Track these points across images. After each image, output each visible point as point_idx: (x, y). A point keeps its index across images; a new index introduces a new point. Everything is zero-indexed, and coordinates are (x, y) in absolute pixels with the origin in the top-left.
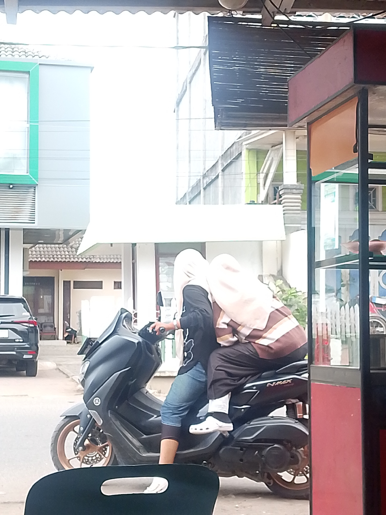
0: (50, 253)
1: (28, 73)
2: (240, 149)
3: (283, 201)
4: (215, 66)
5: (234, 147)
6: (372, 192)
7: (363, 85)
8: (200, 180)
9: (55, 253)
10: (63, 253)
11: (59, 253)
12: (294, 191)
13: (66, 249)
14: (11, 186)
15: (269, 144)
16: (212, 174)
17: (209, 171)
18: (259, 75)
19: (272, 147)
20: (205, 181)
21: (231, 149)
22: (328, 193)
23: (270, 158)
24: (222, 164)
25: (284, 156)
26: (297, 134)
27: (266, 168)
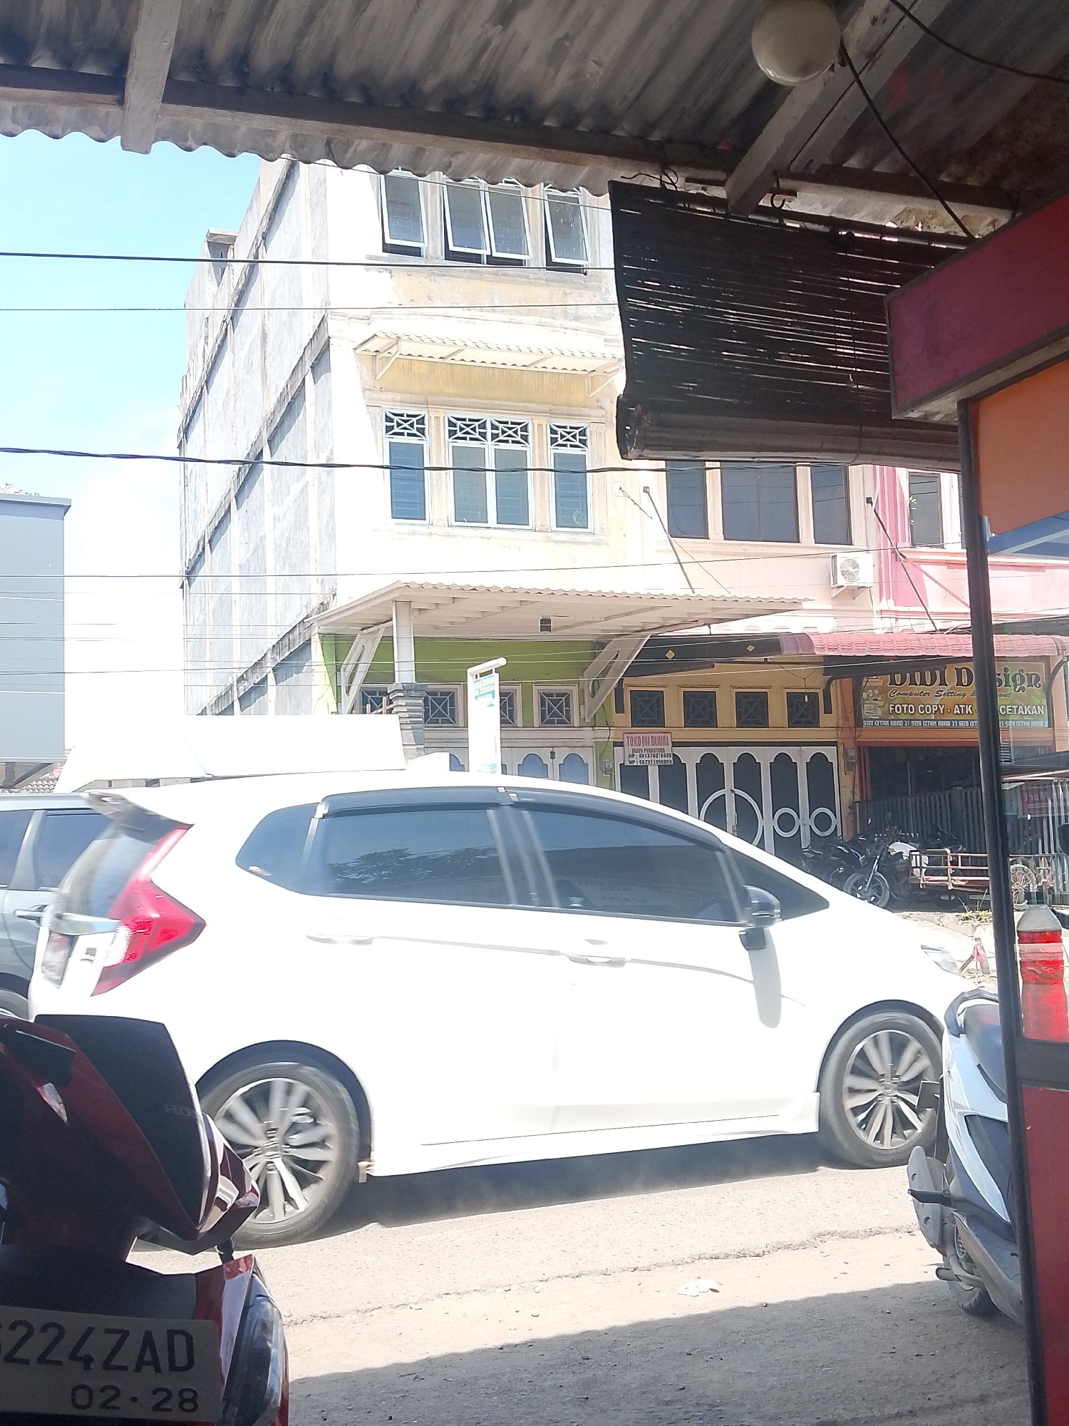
2: (307, 635)
3: (395, 710)
4: (632, 302)
5: (296, 632)
8: (232, 686)
12: (413, 693)
15: (358, 624)
16: (254, 675)
17: (249, 672)
19: (362, 630)
20: (241, 688)
21: (291, 636)
22: (482, 693)
24: (274, 659)
25: (395, 640)
26: (413, 606)
27: (353, 661)
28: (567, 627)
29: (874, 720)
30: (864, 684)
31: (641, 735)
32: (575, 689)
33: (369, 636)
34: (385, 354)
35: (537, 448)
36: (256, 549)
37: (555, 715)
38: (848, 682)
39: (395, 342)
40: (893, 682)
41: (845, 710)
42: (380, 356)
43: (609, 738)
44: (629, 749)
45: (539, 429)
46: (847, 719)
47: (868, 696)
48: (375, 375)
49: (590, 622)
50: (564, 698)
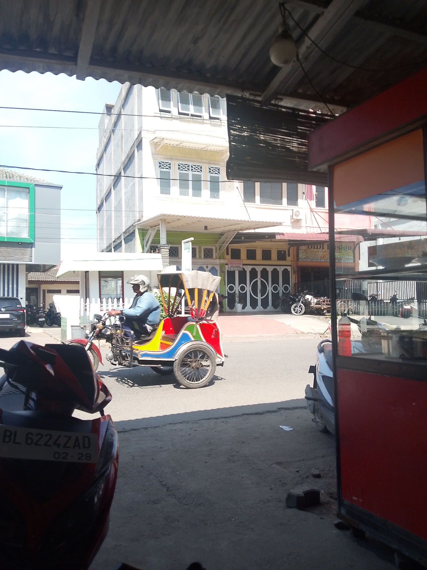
0: (36, 277)
1: (29, 188)
2: (134, 229)
3: (160, 252)
5: (131, 228)
8: (111, 243)
9: (38, 277)
10: (42, 277)
11: (40, 277)
12: (166, 248)
13: (44, 275)
14: (20, 243)
15: (148, 226)
16: (118, 241)
17: (117, 239)
19: (151, 228)
20: (114, 244)
21: (129, 229)
22: (186, 248)
23: (150, 233)
24: (124, 236)
25: (160, 231)
26: (166, 221)
27: (148, 238)
28: (212, 229)
29: (302, 259)
30: (300, 248)
31: (233, 262)
32: (214, 248)
33: (153, 230)
34: (159, 143)
35: (205, 174)
36: (119, 202)
37: (208, 255)
38: (295, 248)
39: (162, 140)
40: (308, 248)
41: (294, 256)
42: (157, 144)
43: (224, 262)
44: (230, 266)
45: (205, 168)
46: (294, 258)
47: (301, 252)
48: (156, 149)
49: (219, 228)
50: (211, 250)
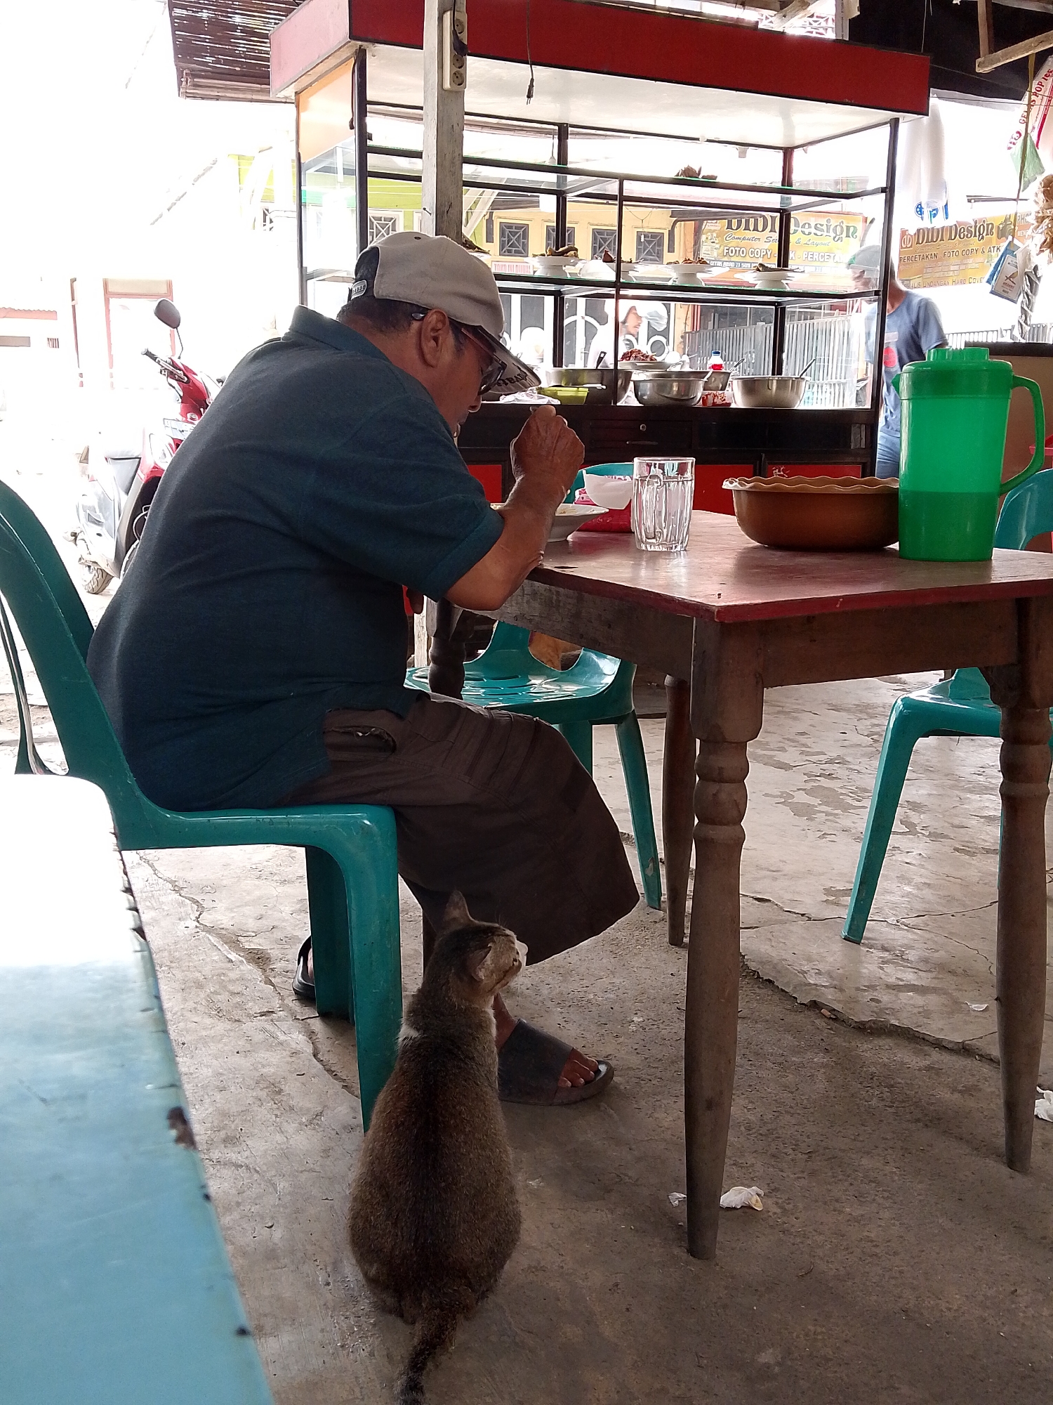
4: (178, 12)
6: (390, 223)
7: (360, 43)
18: (234, 27)
23: (257, 170)
30: (702, 227)
31: (507, 264)
41: (685, 249)
